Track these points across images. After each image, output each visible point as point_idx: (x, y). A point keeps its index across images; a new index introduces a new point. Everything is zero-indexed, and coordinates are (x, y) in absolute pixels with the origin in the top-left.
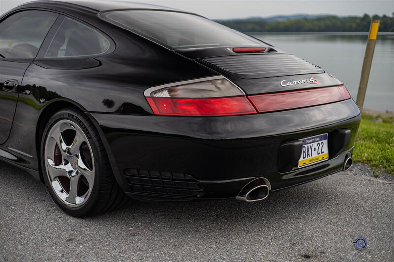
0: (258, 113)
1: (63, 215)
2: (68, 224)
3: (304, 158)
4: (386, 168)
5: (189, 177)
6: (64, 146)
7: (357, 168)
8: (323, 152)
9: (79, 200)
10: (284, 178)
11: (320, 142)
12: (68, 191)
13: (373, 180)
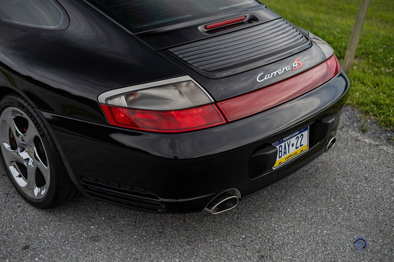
0: (228, 123)
3: (280, 157)
5: (149, 192)
8: (302, 145)
11: (299, 135)
13: (360, 138)
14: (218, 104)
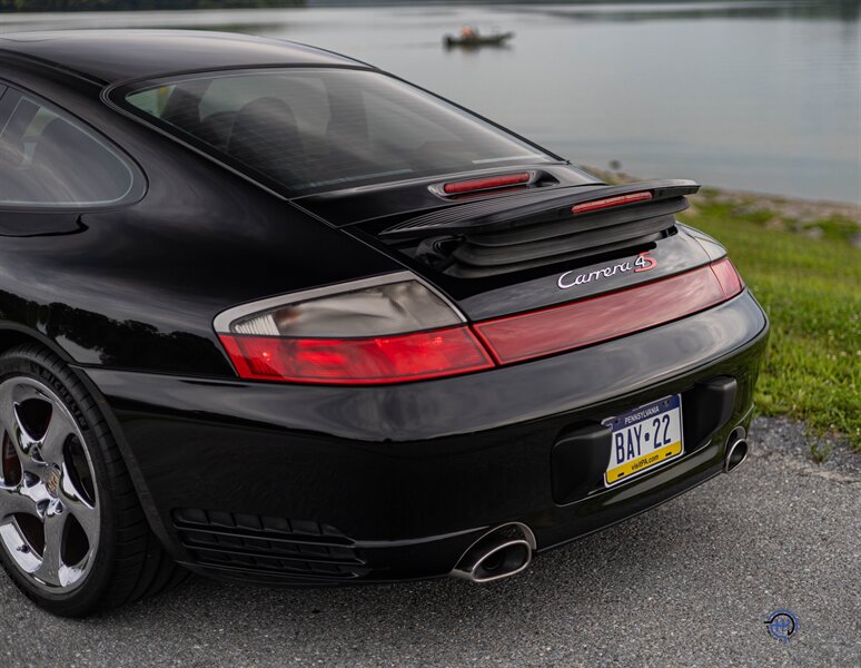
0: (498, 367)
1: (30, 610)
2: (40, 639)
3: (619, 461)
4: (846, 432)
5: (329, 531)
6: (26, 439)
7: (777, 432)
8: (669, 441)
9: (68, 576)
11: (660, 417)
12: (40, 552)
13: (810, 470)
14: (476, 326)
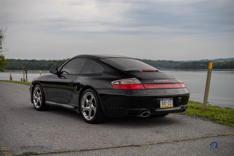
0: (145, 89)
3: (162, 105)
5: (124, 108)
6: (87, 101)
8: (171, 104)
9: (91, 118)
10: (155, 110)
11: (169, 101)
12: (88, 116)
14: (143, 84)
